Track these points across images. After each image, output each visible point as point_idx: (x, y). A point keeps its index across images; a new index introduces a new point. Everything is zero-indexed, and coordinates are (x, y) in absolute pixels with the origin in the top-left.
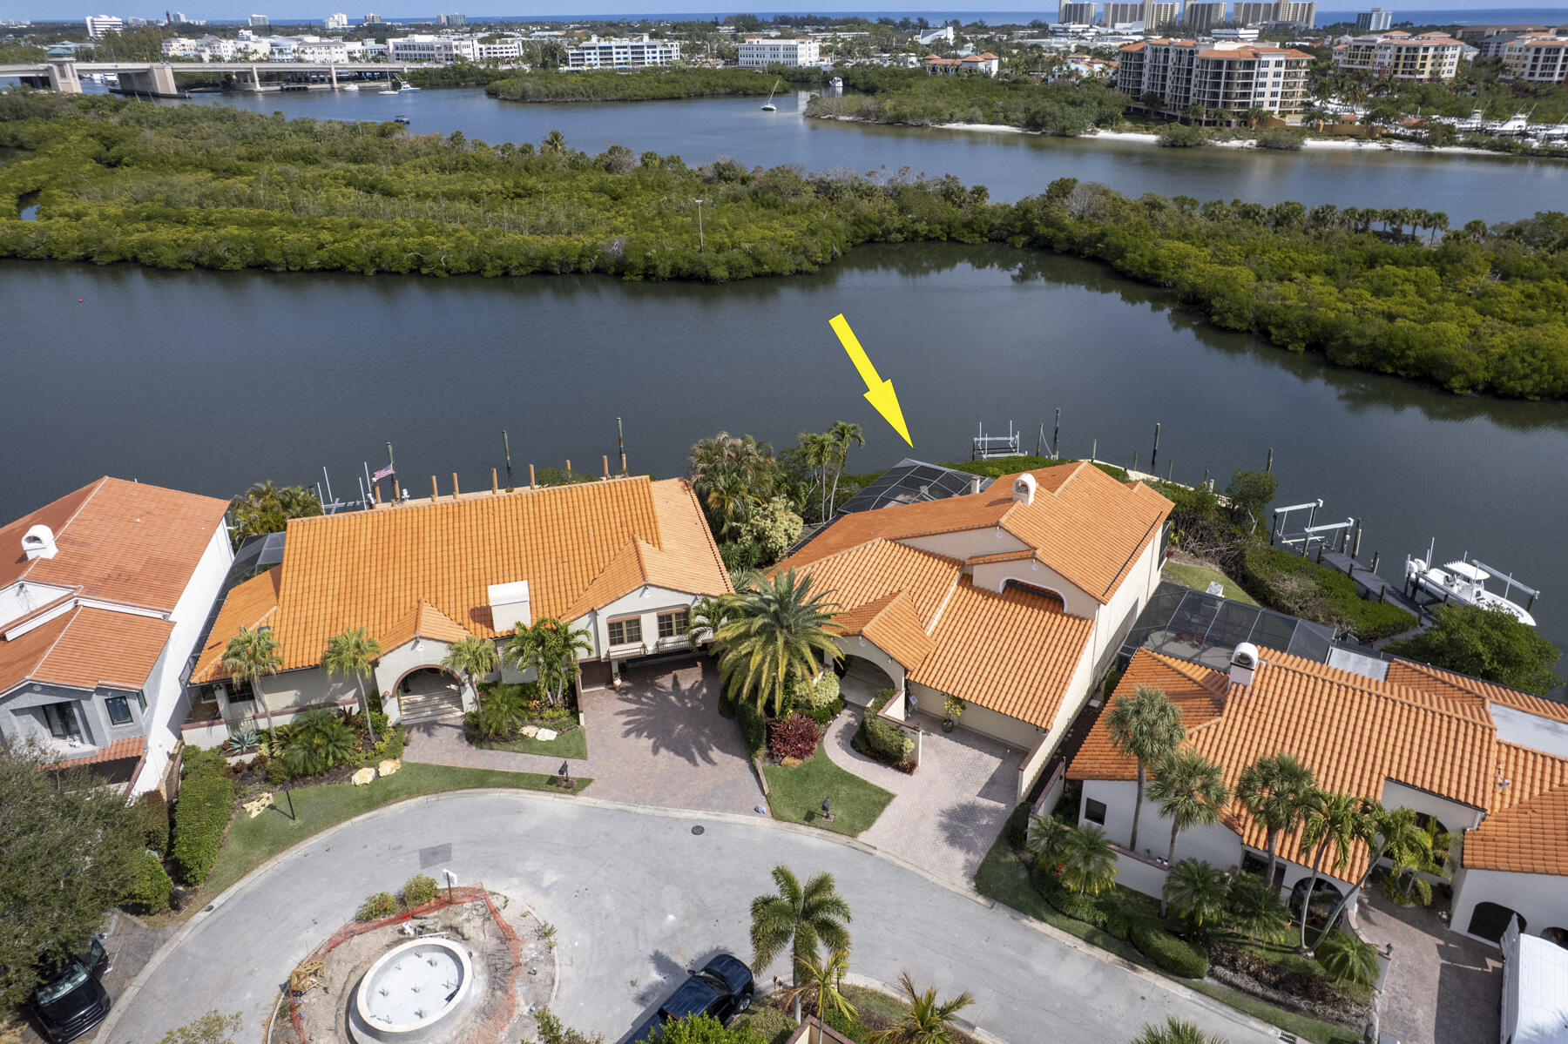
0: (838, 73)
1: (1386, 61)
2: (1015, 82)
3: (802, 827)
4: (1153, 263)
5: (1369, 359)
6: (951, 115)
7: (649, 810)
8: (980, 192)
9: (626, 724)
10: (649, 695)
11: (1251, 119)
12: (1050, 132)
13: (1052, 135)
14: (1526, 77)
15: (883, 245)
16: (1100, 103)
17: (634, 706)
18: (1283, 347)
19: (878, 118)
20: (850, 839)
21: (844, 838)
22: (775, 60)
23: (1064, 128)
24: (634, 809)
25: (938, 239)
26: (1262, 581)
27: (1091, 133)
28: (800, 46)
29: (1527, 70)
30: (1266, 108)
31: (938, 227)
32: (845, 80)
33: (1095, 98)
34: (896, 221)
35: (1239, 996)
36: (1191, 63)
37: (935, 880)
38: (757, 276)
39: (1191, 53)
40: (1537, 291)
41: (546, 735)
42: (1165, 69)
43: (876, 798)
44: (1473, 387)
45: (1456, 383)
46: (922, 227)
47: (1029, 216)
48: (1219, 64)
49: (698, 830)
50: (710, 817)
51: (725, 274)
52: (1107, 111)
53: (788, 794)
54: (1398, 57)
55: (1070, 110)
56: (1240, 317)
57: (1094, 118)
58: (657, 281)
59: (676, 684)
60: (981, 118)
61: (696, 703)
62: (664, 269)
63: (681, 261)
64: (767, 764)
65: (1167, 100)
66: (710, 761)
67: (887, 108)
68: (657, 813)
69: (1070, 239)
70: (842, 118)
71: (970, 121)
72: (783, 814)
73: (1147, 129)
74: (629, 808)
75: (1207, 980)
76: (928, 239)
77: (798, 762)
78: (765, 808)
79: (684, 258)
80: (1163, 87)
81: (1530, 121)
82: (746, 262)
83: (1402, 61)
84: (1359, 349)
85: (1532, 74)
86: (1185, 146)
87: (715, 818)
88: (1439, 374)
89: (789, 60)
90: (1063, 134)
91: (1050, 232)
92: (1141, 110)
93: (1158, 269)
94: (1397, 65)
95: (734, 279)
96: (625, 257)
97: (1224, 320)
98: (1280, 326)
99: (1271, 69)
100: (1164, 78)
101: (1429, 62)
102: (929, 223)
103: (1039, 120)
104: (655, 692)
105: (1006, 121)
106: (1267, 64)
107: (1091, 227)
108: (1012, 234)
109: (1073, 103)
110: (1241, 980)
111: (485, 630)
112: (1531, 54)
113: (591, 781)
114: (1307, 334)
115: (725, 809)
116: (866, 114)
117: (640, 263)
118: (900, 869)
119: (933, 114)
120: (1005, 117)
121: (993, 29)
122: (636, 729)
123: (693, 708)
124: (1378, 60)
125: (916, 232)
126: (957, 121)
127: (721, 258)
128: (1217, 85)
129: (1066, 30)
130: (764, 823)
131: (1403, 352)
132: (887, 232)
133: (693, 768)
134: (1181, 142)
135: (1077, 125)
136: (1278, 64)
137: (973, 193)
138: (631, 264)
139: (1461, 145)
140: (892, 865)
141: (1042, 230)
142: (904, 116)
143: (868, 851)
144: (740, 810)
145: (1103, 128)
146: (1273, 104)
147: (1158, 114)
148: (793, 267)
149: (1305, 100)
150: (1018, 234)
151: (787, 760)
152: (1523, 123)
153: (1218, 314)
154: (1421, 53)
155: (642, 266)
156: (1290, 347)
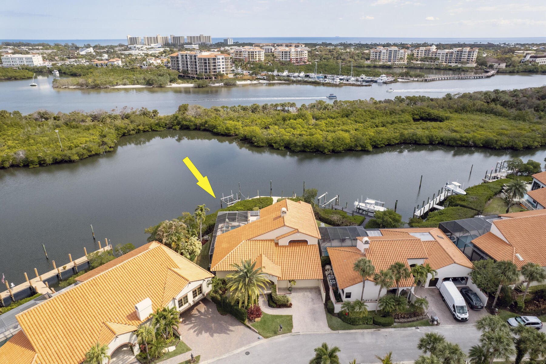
0: (56, 68)
1: (246, 56)
2: (132, 69)
3: (275, 337)
4: (227, 129)
5: (303, 148)
6: (117, 83)
7: (226, 355)
8: (155, 112)
9: (195, 331)
10: (193, 319)
11: (218, 76)
12: (156, 86)
13: (157, 87)
14: (281, 59)
15: (129, 136)
16: (169, 74)
17: (192, 325)
18: (278, 149)
19: (87, 86)
20: (290, 333)
21: (289, 334)
22: (22, 63)
23: (161, 85)
24: (222, 357)
25: (148, 131)
26: (328, 219)
27: (170, 85)
28: (33, 57)
29: (281, 58)
30: (222, 72)
31: (147, 126)
32: (60, 71)
33: (167, 73)
34: (131, 127)
35: (403, 324)
36: (195, 59)
37: (320, 333)
38: (90, 156)
39: (195, 56)
40: (327, 122)
41: (172, 349)
42: (187, 61)
43: (288, 318)
44: (329, 151)
45: (326, 151)
46: (141, 128)
47: (178, 119)
48: (205, 60)
49: (247, 353)
50: (247, 348)
51: (78, 158)
52: (172, 77)
53: (264, 329)
54: (249, 55)
55: (160, 78)
56: (263, 142)
57: (169, 80)
58: (47, 165)
59: (199, 312)
60: (129, 83)
61: (211, 315)
62: (49, 160)
63: (56, 156)
64: (251, 323)
65: (189, 72)
66: (232, 331)
67: (90, 82)
68: (230, 355)
69: (196, 125)
70: (71, 87)
71: (125, 84)
72: (267, 336)
73: (188, 82)
74: (220, 358)
75: (395, 324)
76: (144, 131)
77: (260, 318)
78: (261, 337)
79: (57, 155)
80: (187, 67)
81: (289, 72)
82: (85, 152)
83: (250, 56)
84: (299, 146)
85: (282, 59)
86: (203, 87)
87: (248, 347)
88: (321, 149)
89: (29, 63)
90: (160, 86)
91: (187, 123)
92: (181, 76)
93: (229, 131)
94: (249, 57)
95: (81, 159)
96: (27, 158)
97: (258, 144)
98: (275, 143)
99: (221, 60)
100: (187, 64)
101: (257, 55)
102: (143, 126)
103: (151, 82)
104: (194, 317)
105: (138, 83)
106: (219, 59)
107: (201, 120)
108: (173, 125)
109: (160, 75)
110: (402, 320)
111: (137, 322)
112: (281, 53)
113: (199, 356)
114: (283, 144)
115: (249, 343)
116: (82, 85)
117: (36, 159)
118: (310, 334)
119: (110, 83)
120: (137, 82)
121: (106, 47)
122: (199, 332)
123: (211, 317)
124: (244, 55)
125: (139, 129)
126: (120, 85)
127: (74, 151)
128: (206, 66)
129: (135, 47)
130: (264, 341)
131: (311, 145)
132: (129, 131)
133: (228, 336)
134: (201, 86)
135: (164, 83)
136: (223, 59)
137: (153, 113)
138: (32, 161)
139: (277, 80)
140: (307, 335)
141: (185, 123)
142: (98, 85)
143: (298, 334)
144: (254, 341)
145: (173, 83)
146: (223, 71)
147: (188, 76)
148: (104, 150)
149: (232, 69)
150: (175, 125)
151: (257, 319)
152: (287, 73)
153: (256, 142)
154: (255, 53)
155: (38, 161)
156: (280, 149)
